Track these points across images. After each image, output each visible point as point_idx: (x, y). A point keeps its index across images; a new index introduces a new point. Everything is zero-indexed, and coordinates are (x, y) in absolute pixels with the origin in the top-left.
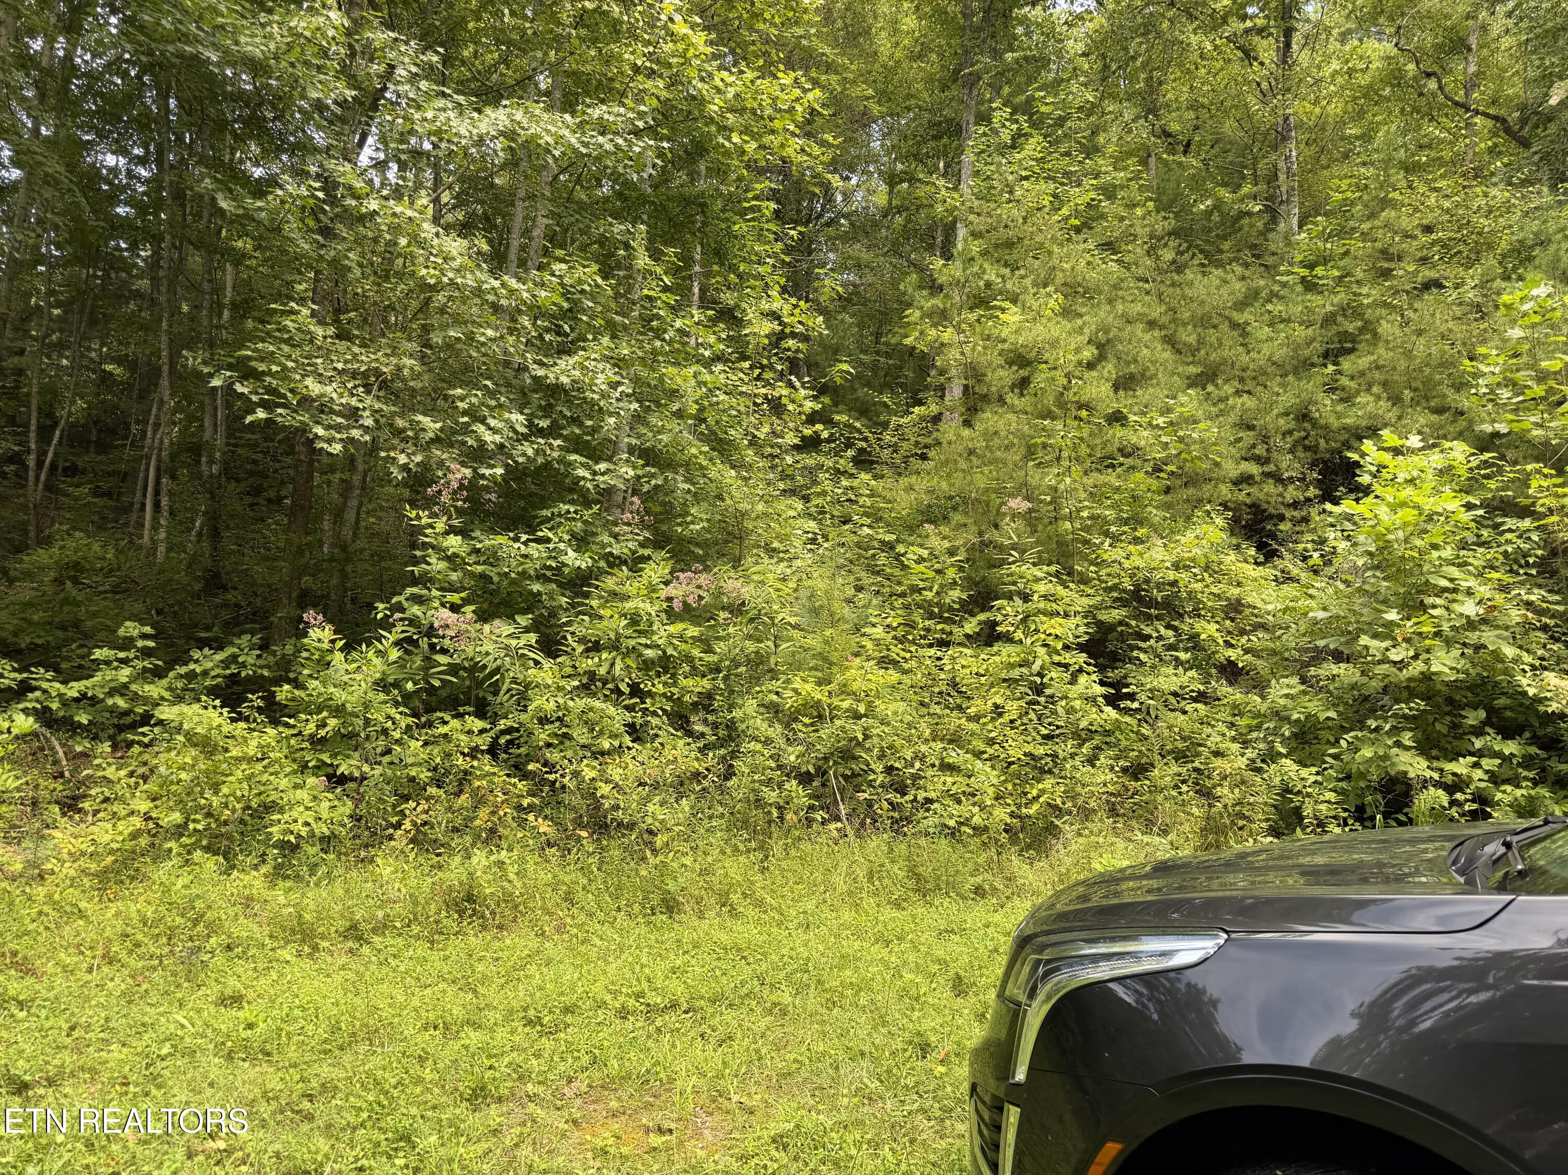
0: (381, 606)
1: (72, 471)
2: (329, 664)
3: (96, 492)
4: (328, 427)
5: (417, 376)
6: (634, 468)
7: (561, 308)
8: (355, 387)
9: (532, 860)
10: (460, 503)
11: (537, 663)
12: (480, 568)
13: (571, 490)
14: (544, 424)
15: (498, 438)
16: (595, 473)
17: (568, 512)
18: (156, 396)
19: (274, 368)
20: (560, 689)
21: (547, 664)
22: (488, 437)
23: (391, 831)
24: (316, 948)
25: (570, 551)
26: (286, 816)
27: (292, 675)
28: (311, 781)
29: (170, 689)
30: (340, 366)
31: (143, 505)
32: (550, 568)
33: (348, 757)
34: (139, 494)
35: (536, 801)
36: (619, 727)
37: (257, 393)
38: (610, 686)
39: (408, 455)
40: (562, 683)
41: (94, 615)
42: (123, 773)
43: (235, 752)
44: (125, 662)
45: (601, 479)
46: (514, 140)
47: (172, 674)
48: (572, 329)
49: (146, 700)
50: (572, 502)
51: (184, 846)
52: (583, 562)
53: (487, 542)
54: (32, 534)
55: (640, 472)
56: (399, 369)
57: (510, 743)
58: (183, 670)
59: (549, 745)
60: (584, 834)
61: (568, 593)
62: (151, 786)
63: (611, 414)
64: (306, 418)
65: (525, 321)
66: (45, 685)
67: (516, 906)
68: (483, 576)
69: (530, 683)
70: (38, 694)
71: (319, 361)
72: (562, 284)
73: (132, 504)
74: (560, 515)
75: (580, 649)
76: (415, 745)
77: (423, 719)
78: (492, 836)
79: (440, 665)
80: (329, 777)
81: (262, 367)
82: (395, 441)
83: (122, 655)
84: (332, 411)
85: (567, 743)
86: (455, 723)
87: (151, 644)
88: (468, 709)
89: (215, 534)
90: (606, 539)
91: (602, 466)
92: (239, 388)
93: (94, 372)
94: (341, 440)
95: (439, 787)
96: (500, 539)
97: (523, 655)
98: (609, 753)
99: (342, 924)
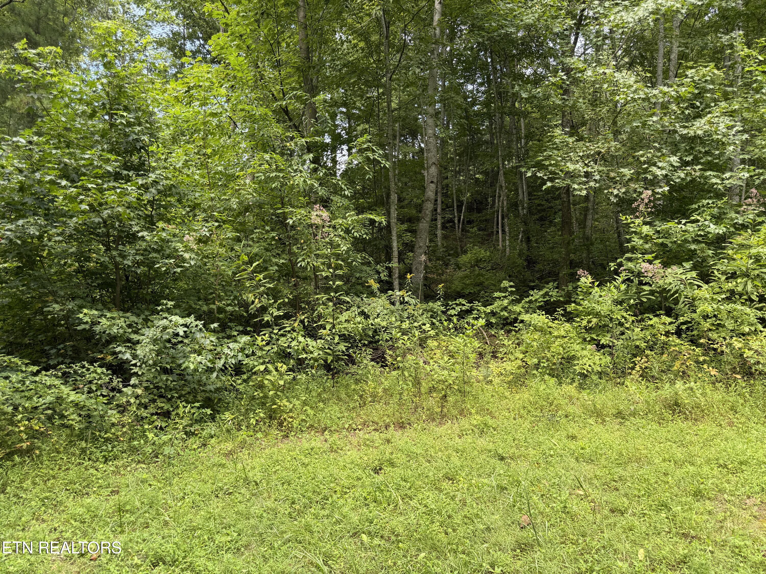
0: (612, 264)
1: (470, 222)
2: (590, 293)
3: (479, 230)
4: (580, 184)
5: (617, 150)
6: (749, 172)
7: (693, 94)
8: (589, 162)
9: (709, 389)
10: (649, 210)
11: (699, 286)
12: (660, 241)
13: (710, 192)
14: (689, 159)
15: (664, 172)
16: (723, 179)
17: (708, 204)
18: (498, 185)
19: (553, 162)
20: (713, 299)
21: (705, 286)
22: (659, 172)
23: (630, 371)
24: (604, 421)
25: (711, 225)
26: (581, 362)
27: (573, 300)
28: (589, 347)
29: (522, 308)
30: (581, 154)
31: (498, 232)
32: (701, 236)
33: (604, 336)
34: (495, 227)
35: (707, 358)
36: (753, 319)
37: (546, 175)
38: (745, 297)
39: (618, 190)
40: (715, 297)
41: (487, 279)
42: (510, 342)
43: (556, 334)
44: (505, 297)
45: (727, 182)
46: (657, 14)
47: (523, 301)
48: (701, 103)
49: (514, 312)
50: (710, 198)
51: (541, 373)
52: (721, 230)
53: (663, 227)
54: (459, 250)
55: (752, 174)
56: (609, 148)
57: (688, 329)
58: (527, 300)
59: (710, 330)
60: (739, 376)
61: (712, 248)
62: (522, 348)
63: (730, 144)
64: (568, 182)
65: (674, 107)
66: (479, 308)
67: (703, 411)
68: (662, 244)
69: (695, 298)
70: (476, 312)
71: (572, 154)
72: (694, 81)
73: (493, 232)
74: (703, 206)
75: (723, 278)
76: (637, 330)
77: (639, 318)
78: (684, 375)
79: (645, 291)
80: (597, 345)
81: (547, 163)
82: (611, 184)
83: (504, 295)
84: (580, 176)
85: (721, 329)
86: (655, 319)
87: (514, 289)
88: (662, 312)
89: (528, 240)
90: (734, 215)
91: (728, 175)
92: (539, 175)
93: (473, 179)
94: (586, 189)
95: (651, 350)
96: (670, 224)
97: (691, 283)
98: (748, 334)
99: (614, 411)
